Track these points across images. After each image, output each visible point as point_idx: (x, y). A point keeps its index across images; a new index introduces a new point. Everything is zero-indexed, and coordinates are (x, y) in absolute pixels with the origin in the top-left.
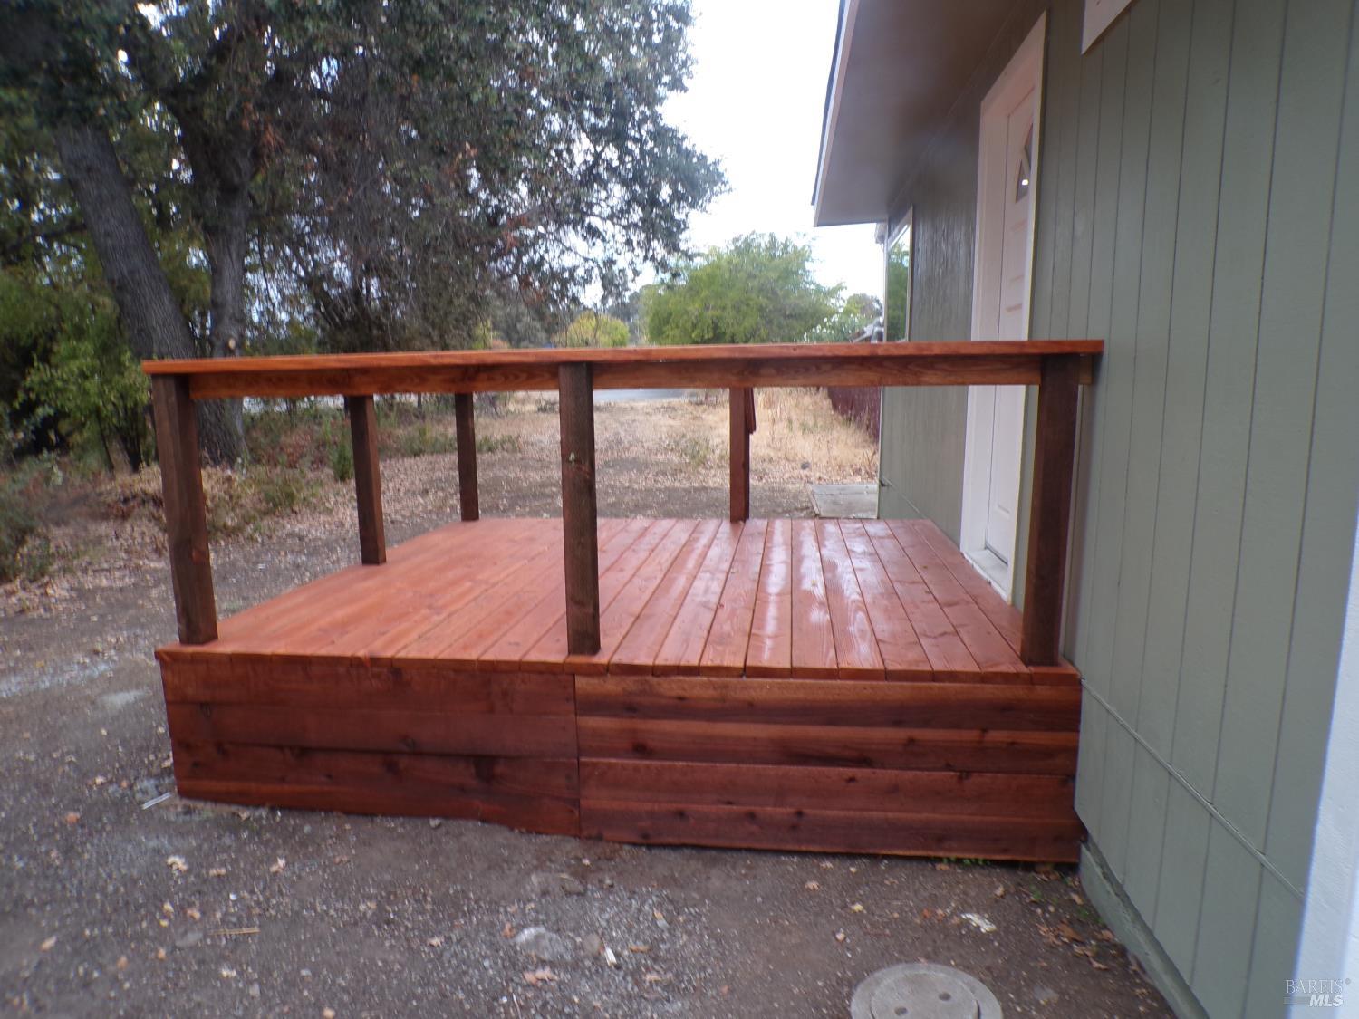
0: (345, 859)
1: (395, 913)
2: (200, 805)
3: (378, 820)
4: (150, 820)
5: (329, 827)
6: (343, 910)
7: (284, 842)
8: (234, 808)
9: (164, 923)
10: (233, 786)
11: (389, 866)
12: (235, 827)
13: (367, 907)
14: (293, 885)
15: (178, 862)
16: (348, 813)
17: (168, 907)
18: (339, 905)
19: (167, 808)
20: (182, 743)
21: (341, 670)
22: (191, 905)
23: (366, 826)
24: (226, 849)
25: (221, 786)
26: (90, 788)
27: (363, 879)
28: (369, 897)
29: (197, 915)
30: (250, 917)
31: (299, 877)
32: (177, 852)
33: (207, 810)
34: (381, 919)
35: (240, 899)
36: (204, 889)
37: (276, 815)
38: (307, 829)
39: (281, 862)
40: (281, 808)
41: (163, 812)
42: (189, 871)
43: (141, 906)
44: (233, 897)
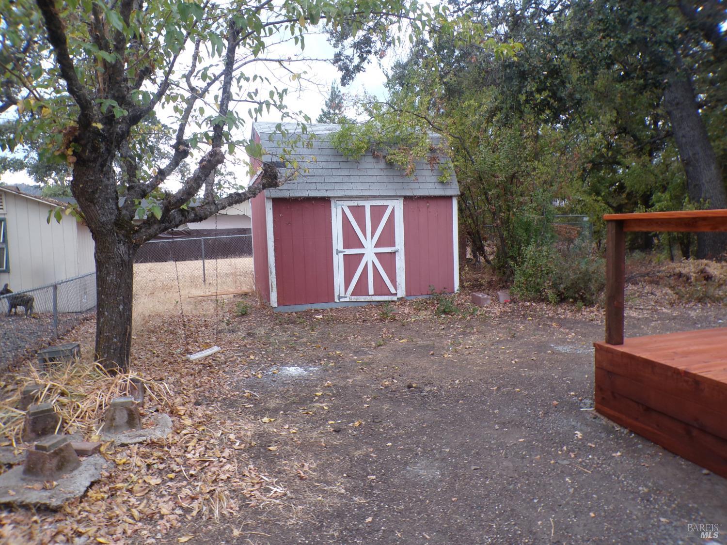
0: (647, 465)
1: (654, 499)
2: (602, 417)
3: (678, 457)
4: (580, 415)
5: (651, 449)
6: (631, 485)
7: (626, 447)
8: (615, 425)
9: (560, 452)
10: (617, 414)
11: (666, 479)
12: (610, 431)
13: (643, 489)
14: (616, 464)
15: (579, 434)
16: (665, 448)
17: (565, 448)
18: (630, 482)
19: (589, 413)
20: (599, 388)
21: (669, 374)
22: (573, 451)
23: (670, 457)
24: (601, 439)
25: (612, 412)
26: (568, 395)
27: (649, 478)
28: (646, 486)
29: (573, 456)
30: (591, 466)
31: (622, 462)
32: (581, 431)
33: (604, 421)
34: (646, 498)
35: (593, 459)
36: (582, 448)
37: (631, 435)
38: (640, 446)
39: (619, 454)
40: (635, 433)
41: (587, 414)
42: (581, 439)
43: (556, 443)
44: (590, 457)
